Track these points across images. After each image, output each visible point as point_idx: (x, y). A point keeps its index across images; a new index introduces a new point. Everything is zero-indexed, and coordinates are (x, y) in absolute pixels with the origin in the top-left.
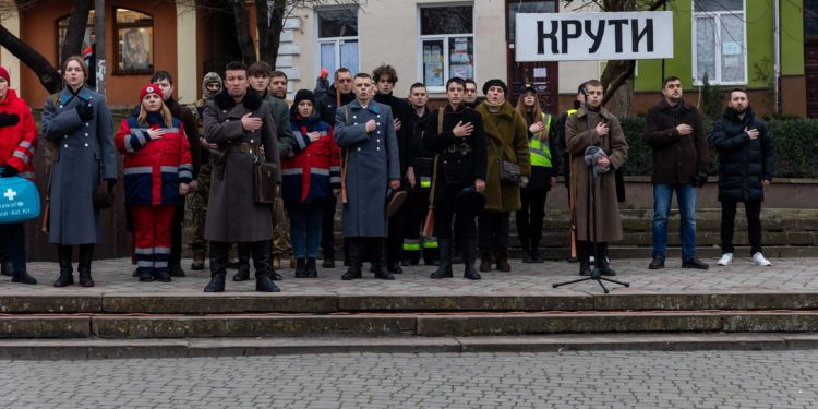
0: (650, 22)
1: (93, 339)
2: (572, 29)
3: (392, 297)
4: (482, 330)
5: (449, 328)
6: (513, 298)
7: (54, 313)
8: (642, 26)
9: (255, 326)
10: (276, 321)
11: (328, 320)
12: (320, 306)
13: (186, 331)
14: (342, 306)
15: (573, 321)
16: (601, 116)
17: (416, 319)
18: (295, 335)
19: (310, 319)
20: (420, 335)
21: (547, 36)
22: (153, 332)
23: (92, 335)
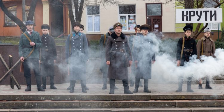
0: (215, 12)
1: (80, 108)
2: (192, 14)
3: (166, 96)
4: (195, 106)
5: (185, 105)
6: (202, 96)
7: (67, 100)
8: (213, 13)
9: (128, 104)
10: (135, 103)
11: (150, 102)
12: (145, 98)
13: (108, 106)
14: (152, 98)
15: (222, 103)
16: (210, 40)
17: (176, 102)
18: (140, 107)
19: (144, 102)
20: (177, 107)
21: (185, 16)
22: (98, 106)
23: (80, 107)
